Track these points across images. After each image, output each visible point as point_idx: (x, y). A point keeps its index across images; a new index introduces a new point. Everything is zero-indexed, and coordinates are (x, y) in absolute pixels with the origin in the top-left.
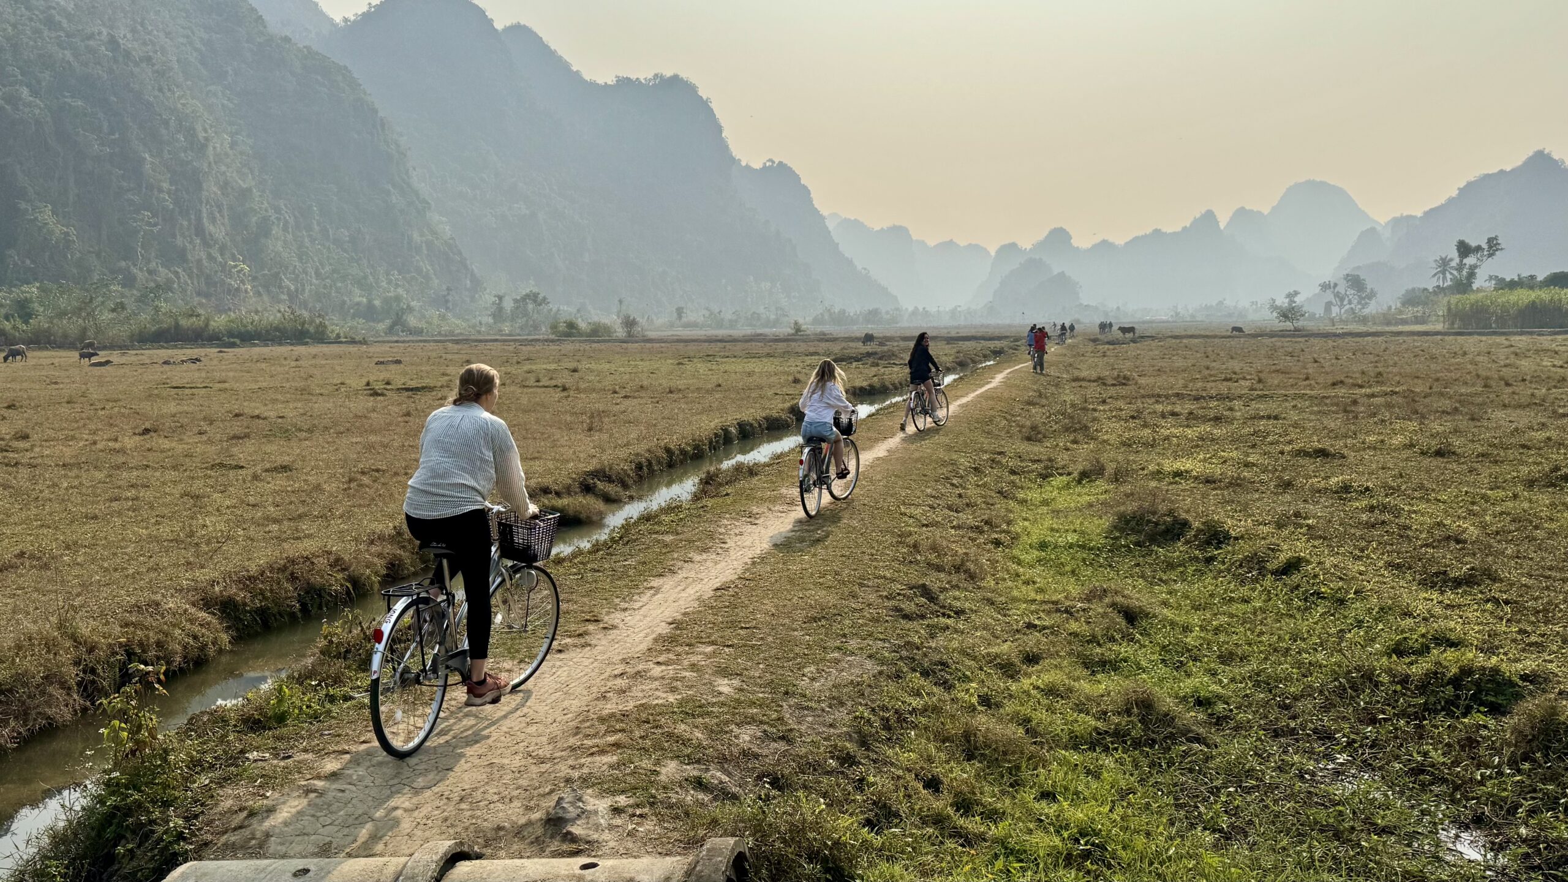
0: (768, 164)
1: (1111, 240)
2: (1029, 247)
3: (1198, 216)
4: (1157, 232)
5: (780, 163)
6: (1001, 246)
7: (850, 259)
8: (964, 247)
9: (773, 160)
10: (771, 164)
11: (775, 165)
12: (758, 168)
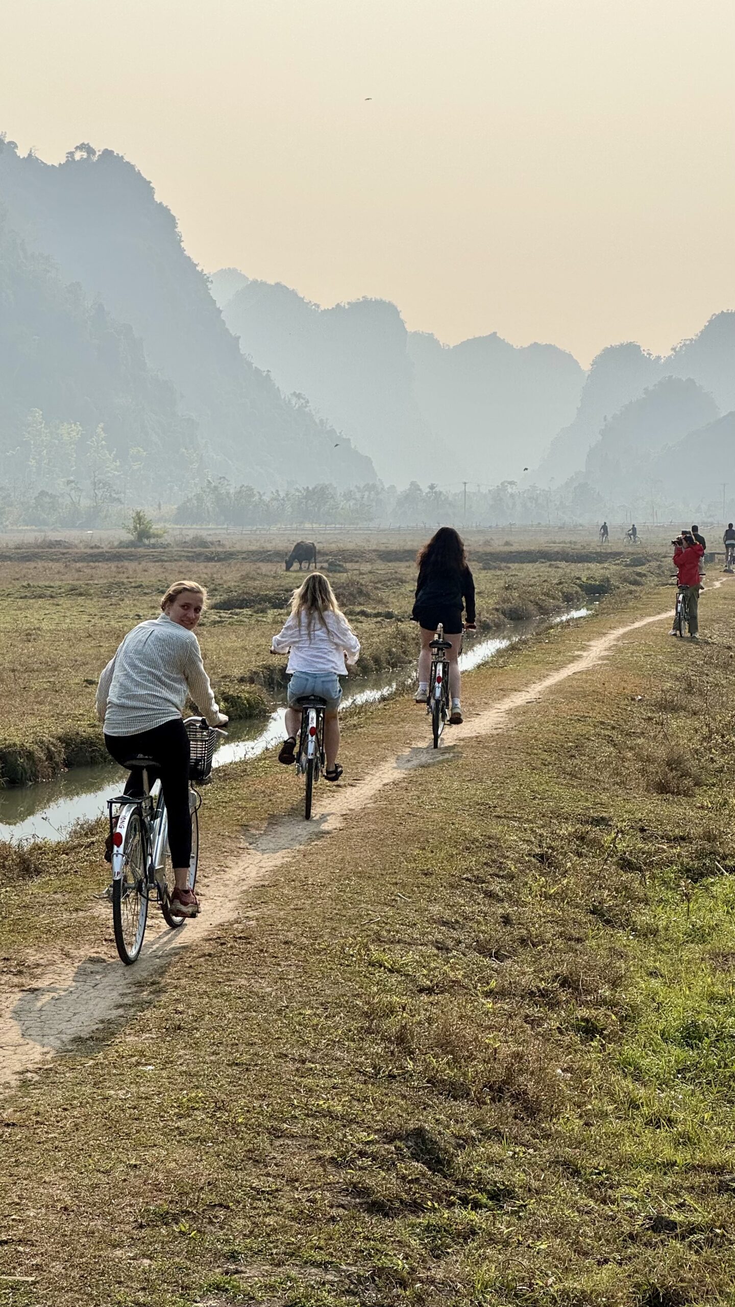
0: (78, 156)
2: (666, 353)
5: (107, 153)
6: (603, 350)
7: (265, 373)
8: (522, 350)
9: (89, 146)
10: (85, 155)
11: (95, 158)
12: (56, 165)
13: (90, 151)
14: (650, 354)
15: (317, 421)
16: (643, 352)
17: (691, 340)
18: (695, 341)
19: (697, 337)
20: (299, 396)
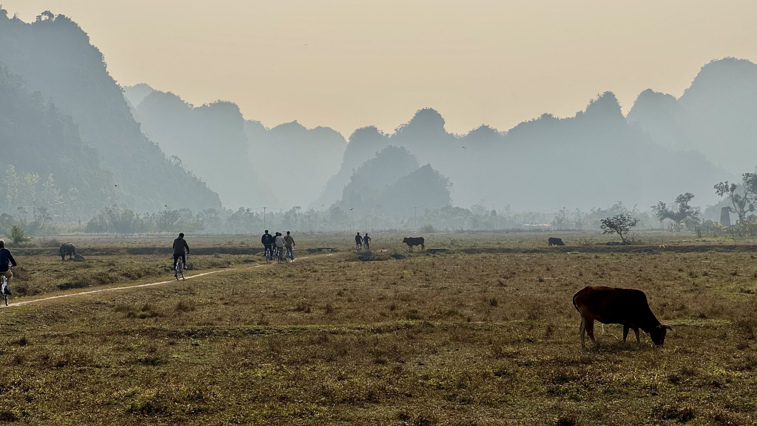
0: (43, 18)
1: (492, 126)
2: (392, 132)
3: (595, 98)
4: (547, 117)
5: (61, 17)
6: (356, 131)
7: (155, 144)
8: (312, 130)
9: (50, 13)
10: (48, 18)
11: (54, 19)
12: (30, 23)
13: (51, 15)
14: (382, 133)
15: (187, 172)
16: (378, 132)
17: (406, 125)
18: (408, 125)
19: (409, 123)
20: (176, 158)
